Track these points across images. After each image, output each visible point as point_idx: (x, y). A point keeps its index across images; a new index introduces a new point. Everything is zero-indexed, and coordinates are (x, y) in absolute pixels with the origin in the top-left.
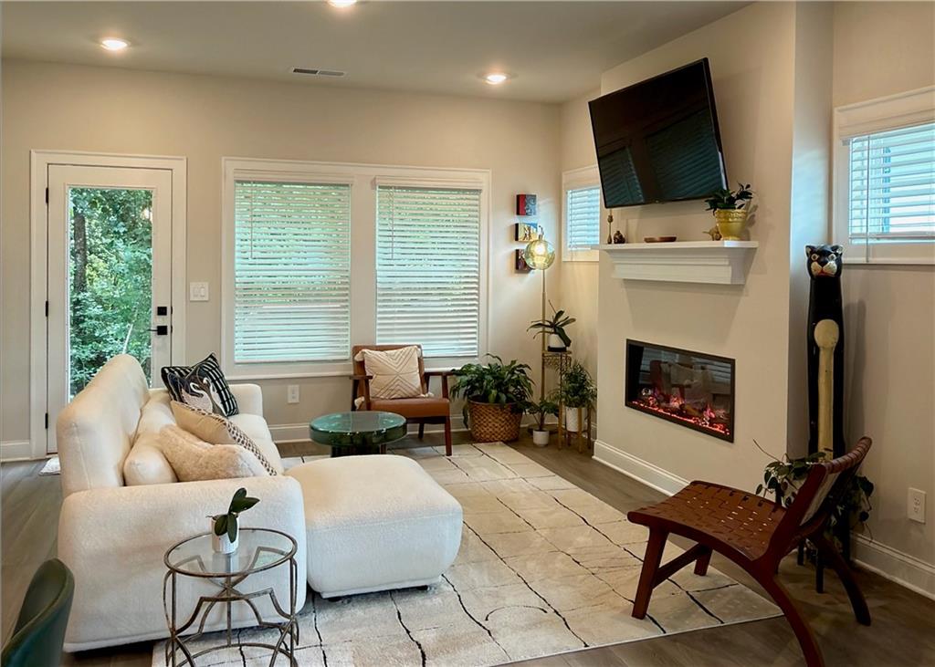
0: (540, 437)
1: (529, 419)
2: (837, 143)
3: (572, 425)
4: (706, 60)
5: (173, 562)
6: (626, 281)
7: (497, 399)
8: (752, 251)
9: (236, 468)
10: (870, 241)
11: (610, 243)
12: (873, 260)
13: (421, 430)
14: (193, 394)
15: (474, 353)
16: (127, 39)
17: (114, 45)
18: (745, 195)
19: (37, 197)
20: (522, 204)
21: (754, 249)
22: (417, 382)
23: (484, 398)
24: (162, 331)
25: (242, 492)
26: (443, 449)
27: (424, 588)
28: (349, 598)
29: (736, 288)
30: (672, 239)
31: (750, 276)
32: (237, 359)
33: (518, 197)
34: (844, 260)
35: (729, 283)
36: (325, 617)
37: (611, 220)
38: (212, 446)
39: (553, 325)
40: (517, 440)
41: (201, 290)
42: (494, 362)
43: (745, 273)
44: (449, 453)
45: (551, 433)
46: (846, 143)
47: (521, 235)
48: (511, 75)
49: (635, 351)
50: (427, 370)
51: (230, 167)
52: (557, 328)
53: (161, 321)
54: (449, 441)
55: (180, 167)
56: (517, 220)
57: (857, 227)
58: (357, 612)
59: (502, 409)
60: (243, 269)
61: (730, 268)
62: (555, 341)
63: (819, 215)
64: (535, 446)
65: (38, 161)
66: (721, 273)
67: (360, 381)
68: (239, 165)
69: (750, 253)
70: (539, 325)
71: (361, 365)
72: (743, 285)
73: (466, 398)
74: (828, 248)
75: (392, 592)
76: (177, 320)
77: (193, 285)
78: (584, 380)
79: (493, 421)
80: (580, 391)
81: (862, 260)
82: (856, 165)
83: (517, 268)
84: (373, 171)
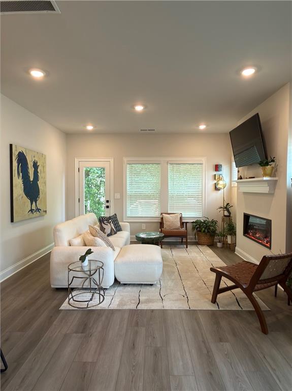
0: (219, 245)
1: (216, 239)
3: (229, 242)
4: (258, 114)
5: (70, 268)
6: (243, 193)
7: (204, 231)
8: (276, 181)
9: (96, 243)
11: (238, 179)
13: (182, 240)
14: (105, 224)
15: (201, 216)
16: (93, 126)
17: (90, 128)
18: (273, 161)
19: (77, 170)
20: (217, 168)
22: (179, 224)
23: (200, 231)
24: (108, 207)
25: (90, 250)
26: (185, 246)
27: (151, 285)
28: (129, 284)
29: (271, 194)
30: (254, 178)
31: (276, 190)
32: (128, 216)
33: (216, 165)
35: (268, 192)
36: (119, 289)
38: (93, 237)
39: (226, 208)
40: (212, 245)
41: (118, 196)
42: (205, 219)
43: (275, 189)
44: (187, 247)
45: (223, 244)
47: (216, 178)
48: (207, 126)
49: (247, 217)
50: (183, 221)
51: (125, 160)
53: (108, 204)
54: (187, 244)
55: (112, 161)
56: (215, 173)
58: (129, 289)
59: (206, 234)
60: (130, 189)
61: (268, 187)
62: (226, 213)
64: (218, 247)
65: (76, 160)
66: (265, 189)
67: (161, 224)
68: (128, 159)
70: (222, 208)
71: (162, 218)
72: (274, 193)
73: (195, 231)
75: (142, 284)
76: (111, 204)
77: (116, 194)
78: (233, 226)
79: (204, 239)
80: (232, 230)
83: (215, 189)
84: (168, 159)
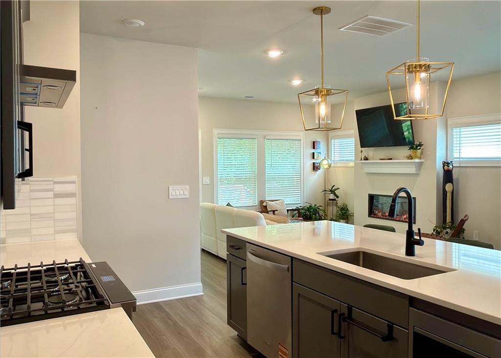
2: (449, 130)
6: (367, 173)
10: (461, 160)
11: (361, 160)
12: (461, 165)
15: (299, 202)
18: (421, 145)
20: (315, 145)
21: (423, 162)
22: (286, 212)
29: (417, 175)
30: (391, 159)
31: (421, 171)
33: (313, 142)
34: (454, 165)
35: (415, 173)
37: (362, 152)
39: (331, 191)
41: (207, 180)
42: (309, 205)
43: (419, 170)
46: (452, 130)
47: (315, 157)
49: (371, 198)
51: (216, 132)
52: (332, 192)
56: (313, 151)
57: (456, 155)
60: (221, 171)
61: (415, 169)
62: (332, 196)
63: (444, 151)
66: (412, 170)
68: (219, 131)
69: (422, 163)
70: (325, 191)
72: (419, 174)
74: (450, 162)
77: (204, 178)
78: (347, 210)
81: (458, 165)
82: (455, 136)
83: (314, 169)
84: (264, 133)
